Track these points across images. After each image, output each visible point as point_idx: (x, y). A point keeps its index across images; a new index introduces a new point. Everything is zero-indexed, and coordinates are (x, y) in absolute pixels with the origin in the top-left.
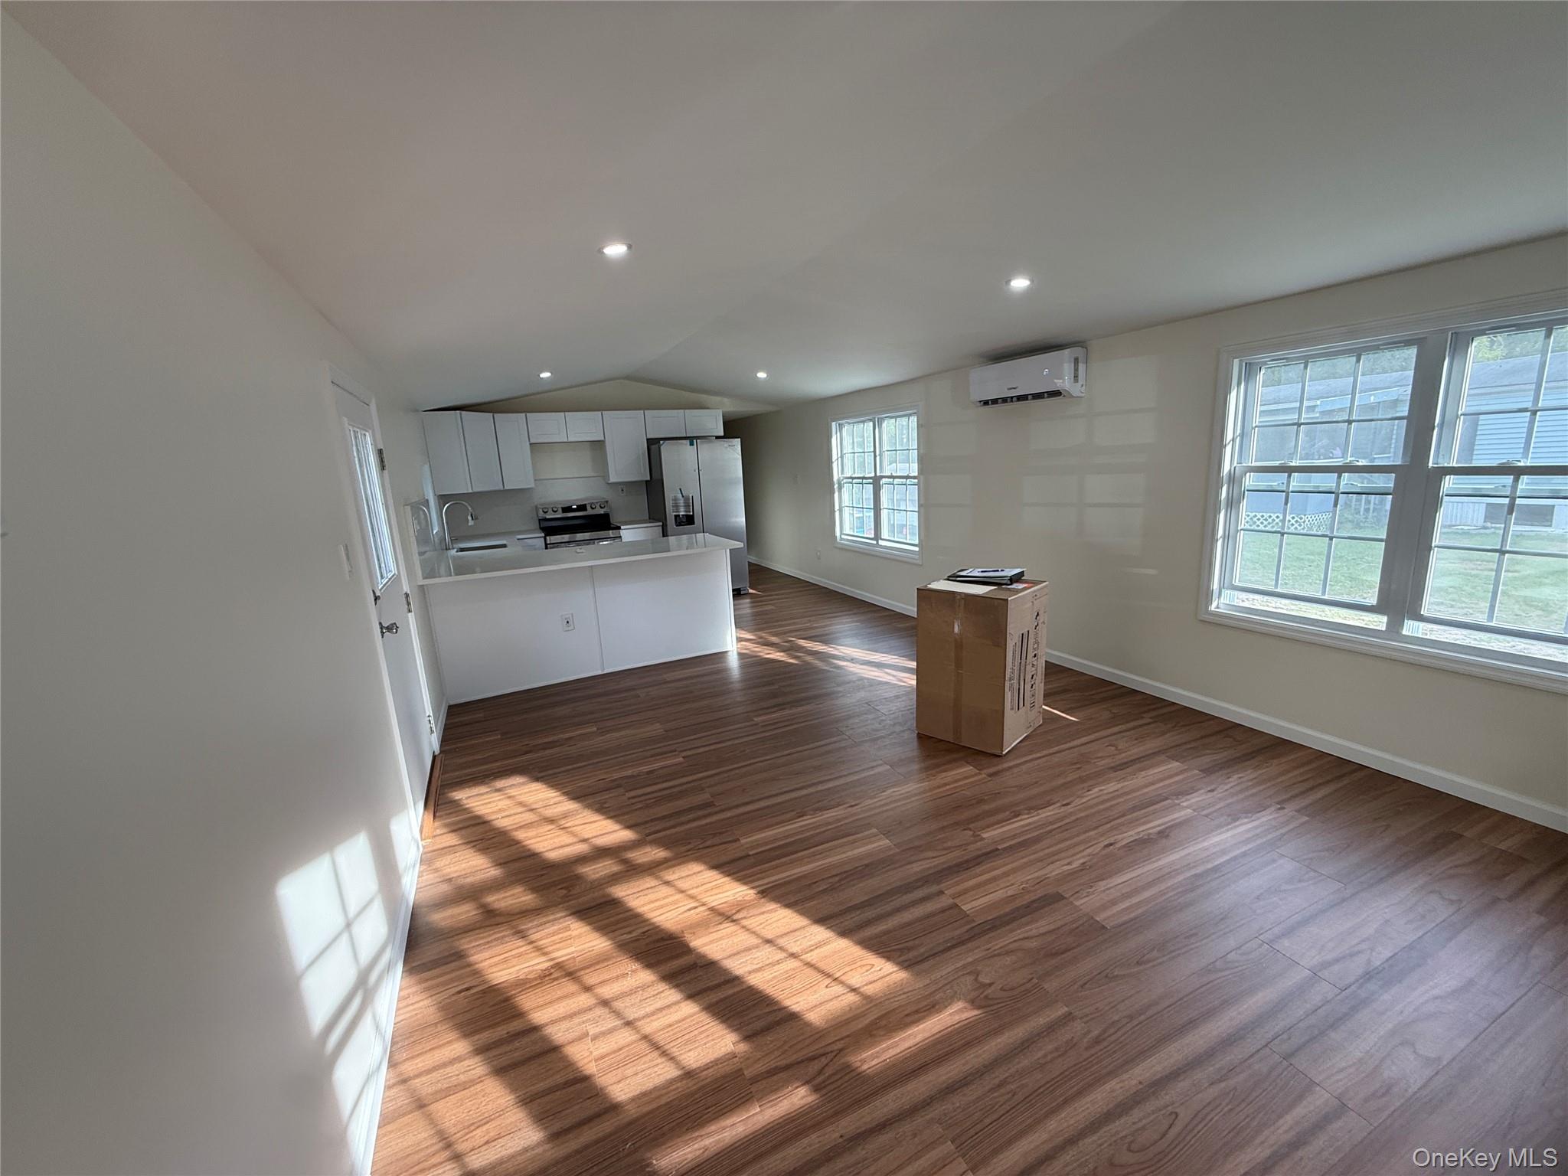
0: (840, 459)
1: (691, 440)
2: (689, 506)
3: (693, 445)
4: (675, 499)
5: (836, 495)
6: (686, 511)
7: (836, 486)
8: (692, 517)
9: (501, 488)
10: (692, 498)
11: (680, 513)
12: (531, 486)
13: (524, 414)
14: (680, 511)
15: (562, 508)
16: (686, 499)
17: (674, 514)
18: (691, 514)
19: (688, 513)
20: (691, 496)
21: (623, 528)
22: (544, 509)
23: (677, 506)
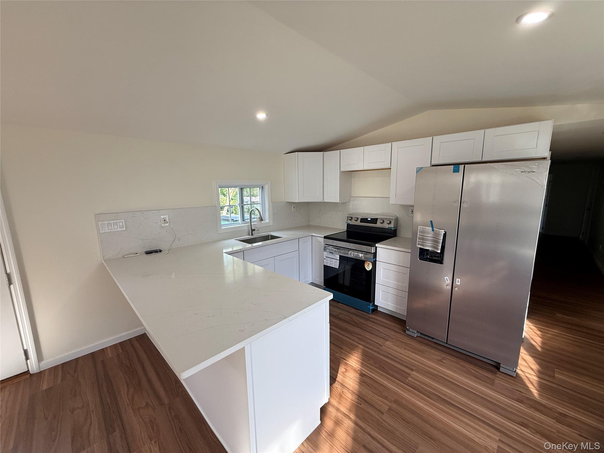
2: (438, 243)
6: (433, 247)
8: (442, 255)
9: (322, 200)
10: (445, 235)
11: (427, 248)
12: (338, 201)
13: (339, 151)
14: (426, 246)
15: (361, 218)
16: (436, 235)
17: (420, 246)
18: (439, 251)
19: (436, 251)
20: (443, 232)
21: (377, 245)
22: (349, 217)
23: (423, 239)
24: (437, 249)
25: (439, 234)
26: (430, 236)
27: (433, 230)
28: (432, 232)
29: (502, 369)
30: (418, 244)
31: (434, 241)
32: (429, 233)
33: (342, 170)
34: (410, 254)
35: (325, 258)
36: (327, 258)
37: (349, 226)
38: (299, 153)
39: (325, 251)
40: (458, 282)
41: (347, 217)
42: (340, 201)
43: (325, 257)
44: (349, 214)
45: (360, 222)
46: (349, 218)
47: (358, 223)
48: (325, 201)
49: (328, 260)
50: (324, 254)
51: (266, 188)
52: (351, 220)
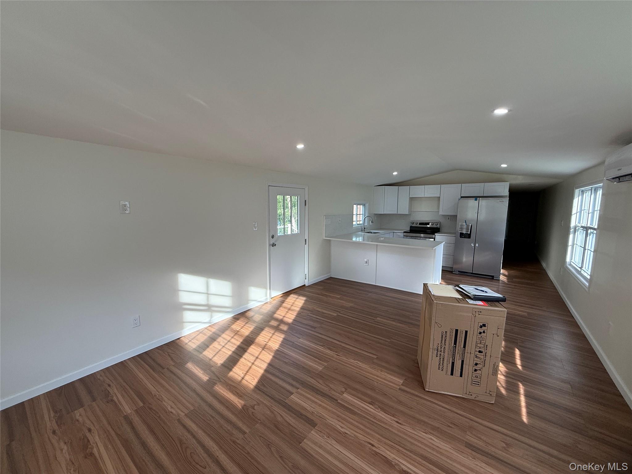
0: (578, 214)
1: (476, 198)
2: (468, 229)
3: (477, 200)
4: (462, 225)
5: (571, 236)
6: (466, 232)
7: (572, 230)
8: (470, 234)
9: (396, 213)
10: (471, 226)
11: (463, 232)
12: (407, 213)
13: (409, 187)
14: (463, 231)
15: (419, 223)
16: (468, 226)
17: (460, 232)
18: (469, 233)
19: (468, 233)
20: (471, 225)
21: (436, 234)
23: (462, 228)
24: (468, 232)
25: (469, 226)
26: (465, 227)
27: (466, 224)
28: (466, 225)
29: (495, 278)
30: (459, 231)
31: (467, 229)
32: (464, 226)
33: (410, 196)
34: (455, 237)
37: (411, 227)
38: (386, 186)
40: (477, 245)
41: (410, 222)
42: (409, 214)
44: (412, 221)
47: (418, 225)
48: (398, 213)
51: (367, 205)
52: (413, 224)
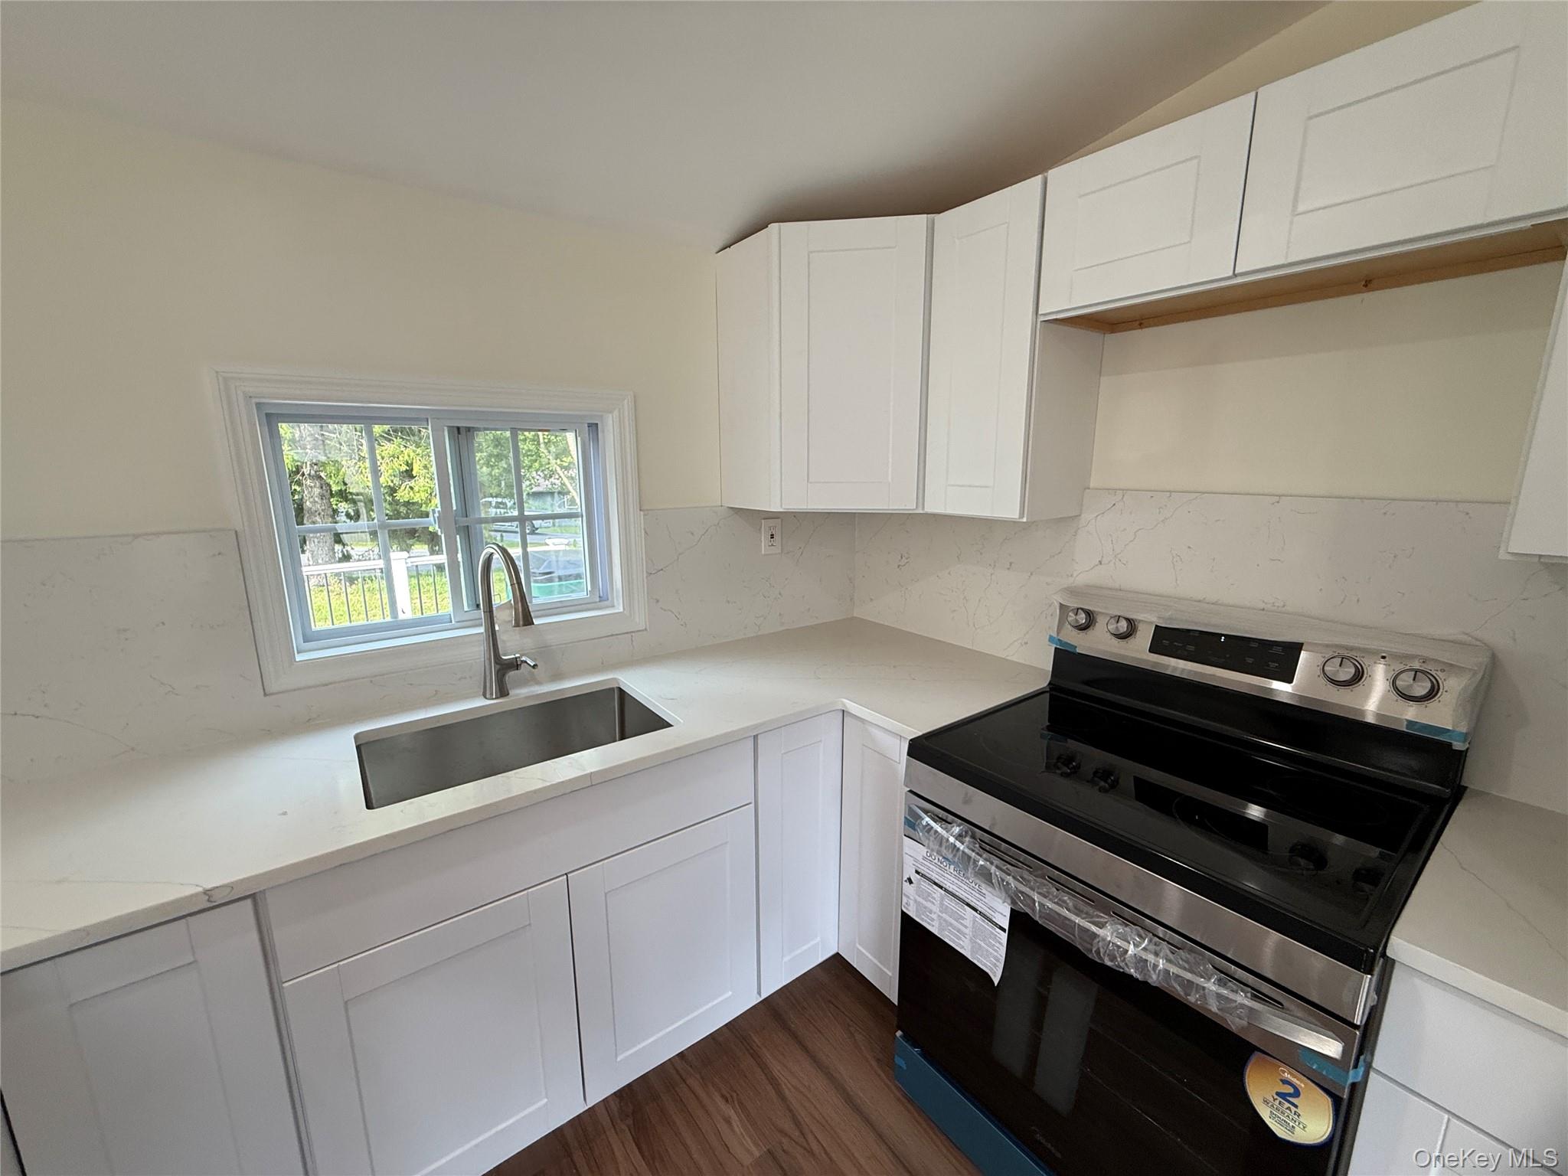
9: (912, 506)
12: (1010, 510)
13: (1039, 178)
15: (1156, 626)
22: (1077, 611)
33: (1052, 309)
35: (915, 877)
36: (926, 885)
37: (1064, 657)
38: (788, 225)
39: (911, 832)
41: (1061, 606)
42: (1022, 515)
43: (909, 872)
44: (1072, 591)
45: (1151, 650)
46: (1072, 617)
47: (1138, 651)
48: (930, 508)
49: (928, 897)
50: (906, 850)
51: (613, 429)
52: (1083, 628)
